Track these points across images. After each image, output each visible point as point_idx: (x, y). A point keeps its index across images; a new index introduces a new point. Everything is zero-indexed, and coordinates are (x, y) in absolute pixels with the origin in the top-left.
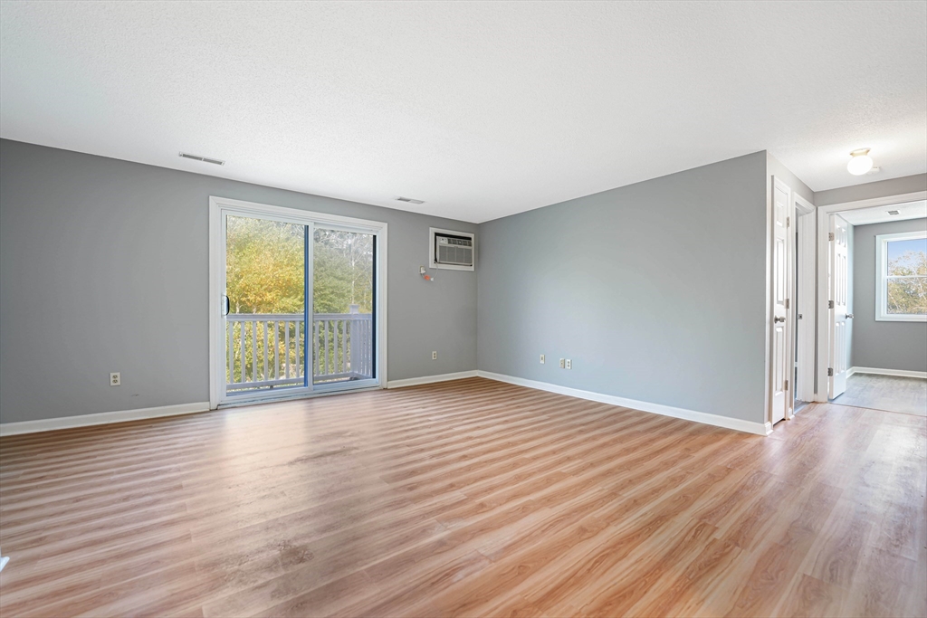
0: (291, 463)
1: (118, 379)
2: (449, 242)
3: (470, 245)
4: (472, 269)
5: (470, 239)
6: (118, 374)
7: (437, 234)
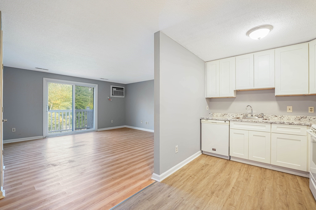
0: (69, 148)
1: (15, 130)
2: (117, 90)
3: (123, 90)
4: (124, 97)
5: (123, 88)
6: (15, 128)
7: (113, 87)
